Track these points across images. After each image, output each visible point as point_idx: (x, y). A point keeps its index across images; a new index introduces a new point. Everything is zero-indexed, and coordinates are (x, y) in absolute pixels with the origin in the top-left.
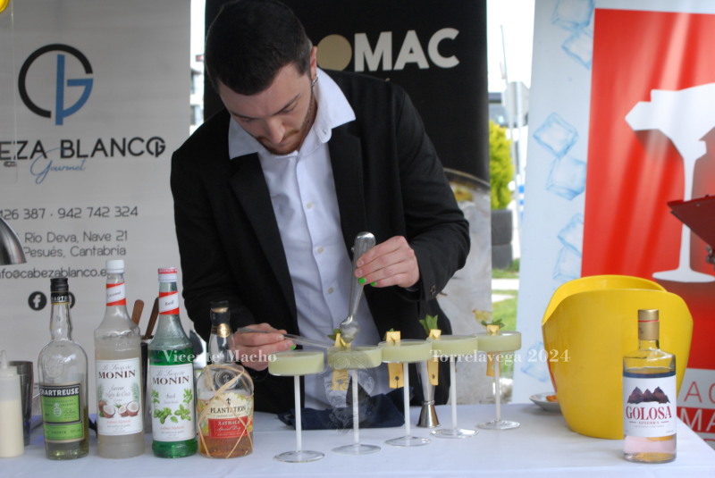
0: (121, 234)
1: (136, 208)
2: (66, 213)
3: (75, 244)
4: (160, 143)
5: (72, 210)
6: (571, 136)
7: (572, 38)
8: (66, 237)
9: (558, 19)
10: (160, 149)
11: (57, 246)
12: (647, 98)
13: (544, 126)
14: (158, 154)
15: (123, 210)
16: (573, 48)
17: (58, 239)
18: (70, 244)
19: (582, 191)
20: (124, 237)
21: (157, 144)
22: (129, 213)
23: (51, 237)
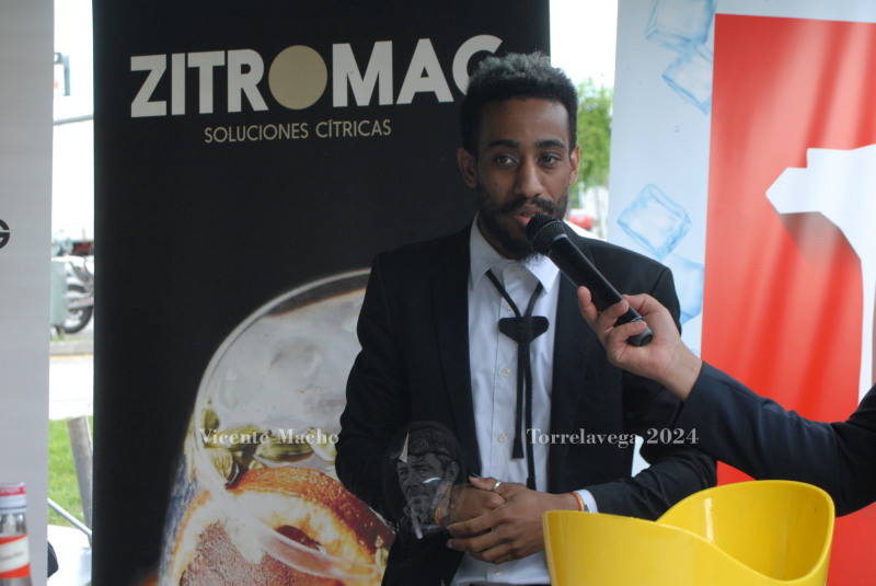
6: (679, 221)
7: (679, 61)
9: (656, 31)
12: (803, 163)
13: (634, 206)
16: (681, 79)
19: (698, 313)
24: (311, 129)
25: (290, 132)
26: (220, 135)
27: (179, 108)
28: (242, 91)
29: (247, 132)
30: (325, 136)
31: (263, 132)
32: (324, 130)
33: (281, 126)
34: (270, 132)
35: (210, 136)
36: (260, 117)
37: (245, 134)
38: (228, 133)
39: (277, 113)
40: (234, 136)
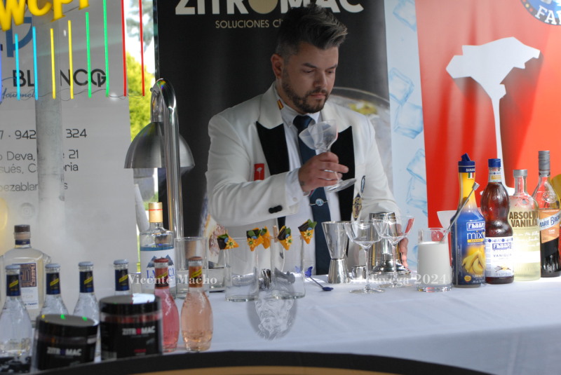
0: (72, 153)
1: (84, 130)
2: (22, 135)
3: (32, 161)
4: (101, 75)
5: (27, 132)
8: (24, 156)
10: (102, 80)
11: (17, 163)
14: (100, 84)
15: (73, 132)
17: (17, 157)
18: (27, 162)
20: (76, 156)
21: (99, 75)
22: (78, 135)
23: (11, 156)
24: (270, 23)
25: (261, 24)
26: (224, 24)
27: (202, 11)
28: (235, 4)
29: (237, 24)
30: (277, 26)
31: (246, 24)
32: (276, 24)
33: (255, 21)
34: (250, 24)
35: (219, 25)
36: (244, 17)
37: (237, 25)
38: (228, 24)
39: (253, 15)
40: (231, 25)
